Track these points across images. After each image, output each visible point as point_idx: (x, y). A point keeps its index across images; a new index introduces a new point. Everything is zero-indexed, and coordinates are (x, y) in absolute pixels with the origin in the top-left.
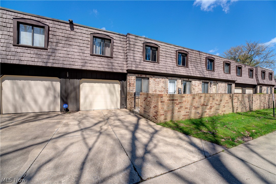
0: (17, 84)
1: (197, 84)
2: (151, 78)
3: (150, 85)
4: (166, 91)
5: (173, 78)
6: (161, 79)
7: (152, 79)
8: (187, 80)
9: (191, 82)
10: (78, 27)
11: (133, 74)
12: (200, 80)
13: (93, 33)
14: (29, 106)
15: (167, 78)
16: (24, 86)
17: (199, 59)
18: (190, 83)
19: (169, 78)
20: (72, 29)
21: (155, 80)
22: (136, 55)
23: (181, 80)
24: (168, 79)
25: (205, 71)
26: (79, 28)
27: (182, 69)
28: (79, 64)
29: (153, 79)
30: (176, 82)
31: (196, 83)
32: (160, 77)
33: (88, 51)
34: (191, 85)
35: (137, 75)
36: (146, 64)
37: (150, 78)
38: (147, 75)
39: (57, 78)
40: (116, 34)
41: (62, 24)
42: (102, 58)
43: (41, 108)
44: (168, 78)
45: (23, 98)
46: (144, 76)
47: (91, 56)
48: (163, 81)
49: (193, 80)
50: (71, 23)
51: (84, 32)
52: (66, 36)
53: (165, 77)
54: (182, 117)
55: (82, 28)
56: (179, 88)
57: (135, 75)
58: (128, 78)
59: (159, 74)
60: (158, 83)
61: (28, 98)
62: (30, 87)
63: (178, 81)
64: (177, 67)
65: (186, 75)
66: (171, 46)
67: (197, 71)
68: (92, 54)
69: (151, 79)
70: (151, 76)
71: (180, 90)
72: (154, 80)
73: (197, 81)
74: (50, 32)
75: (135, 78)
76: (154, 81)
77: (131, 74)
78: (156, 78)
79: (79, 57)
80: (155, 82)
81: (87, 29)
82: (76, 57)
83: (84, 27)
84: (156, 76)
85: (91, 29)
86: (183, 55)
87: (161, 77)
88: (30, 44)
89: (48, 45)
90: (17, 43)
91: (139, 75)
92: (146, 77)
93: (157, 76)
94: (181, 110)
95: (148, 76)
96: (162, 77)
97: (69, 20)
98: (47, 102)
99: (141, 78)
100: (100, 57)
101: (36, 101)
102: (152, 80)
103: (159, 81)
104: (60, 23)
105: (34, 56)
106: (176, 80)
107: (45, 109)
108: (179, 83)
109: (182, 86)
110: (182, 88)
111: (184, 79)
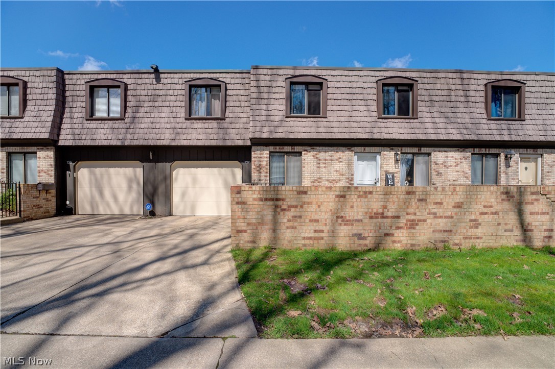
0: (94, 174)
1: (451, 161)
2: (305, 152)
3: (304, 167)
4: (347, 180)
5: (367, 149)
6: (333, 152)
7: (309, 154)
8: (415, 150)
9: (429, 154)
10: (166, 75)
11: (264, 146)
12: (462, 150)
13: (191, 79)
14: (108, 205)
15: (349, 149)
16: (102, 175)
17: (461, 93)
18: (427, 158)
19: (356, 149)
20: (158, 79)
21: (317, 156)
22: (271, 107)
23: (393, 153)
24: (352, 151)
25: (484, 121)
26: (169, 75)
27: (396, 125)
28: (167, 136)
29: (313, 153)
30: (378, 157)
31: (447, 157)
32: (330, 148)
33: (182, 113)
34: (428, 164)
35: (272, 148)
36: (291, 124)
37: (303, 153)
38: (296, 147)
39: (138, 163)
40: (231, 73)
41: (144, 76)
42: (204, 121)
43: (121, 210)
44: (353, 149)
45: (101, 194)
46: (288, 149)
47: (187, 121)
48: (340, 158)
49: (436, 149)
50: (156, 71)
51: (176, 81)
52: (150, 93)
53: (344, 149)
54: (303, 242)
55: (172, 75)
56: (387, 173)
57: (268, 148)
58: (253, 155)
59: (327, 142)
60: (324, 162)
61: (107, 194)
62: (110, 178)
63: (385, 154)
64: (381, 120)
65: (407, 140)
66: (361, 73)
67: (449, 126)
68: (188, 117)
69: (305, 154)
70: (306, 149)
71: (390, 176)
72: (314, 156)
73: (451, 151)
74: (129, 93)
75: (267, 154)
76: (313, 158)
77: (259, 147)
78: (320, 152)
79: (168, 126)
80: (316, 160)
81: (180, 76)
82: (163, 125)
83: (176, 73)
84: (318, 148)
85: (186, 73)
86: (400, 88)
87: (332, 148)
88: (105, 115)
89: (125, 112)
90: (91, 115)
91: (278, 147)
92: (293, 151)
93: (321, 148)
94: (296, 224)
95: (297, 149)
96: (335, 148)
97: (152, 68)
98: (130, 199)
99: (283, 154)
100: (201, 121)
101: (115, 198)
102: (309, 157)
103: (327, 158)
104: (140, 76)
105: (108, 131)
106: (379, 153)
107: (127, 211)
108: (388, 161)
109: (397, 167)
110: (397, 173)
111: (401, 150)
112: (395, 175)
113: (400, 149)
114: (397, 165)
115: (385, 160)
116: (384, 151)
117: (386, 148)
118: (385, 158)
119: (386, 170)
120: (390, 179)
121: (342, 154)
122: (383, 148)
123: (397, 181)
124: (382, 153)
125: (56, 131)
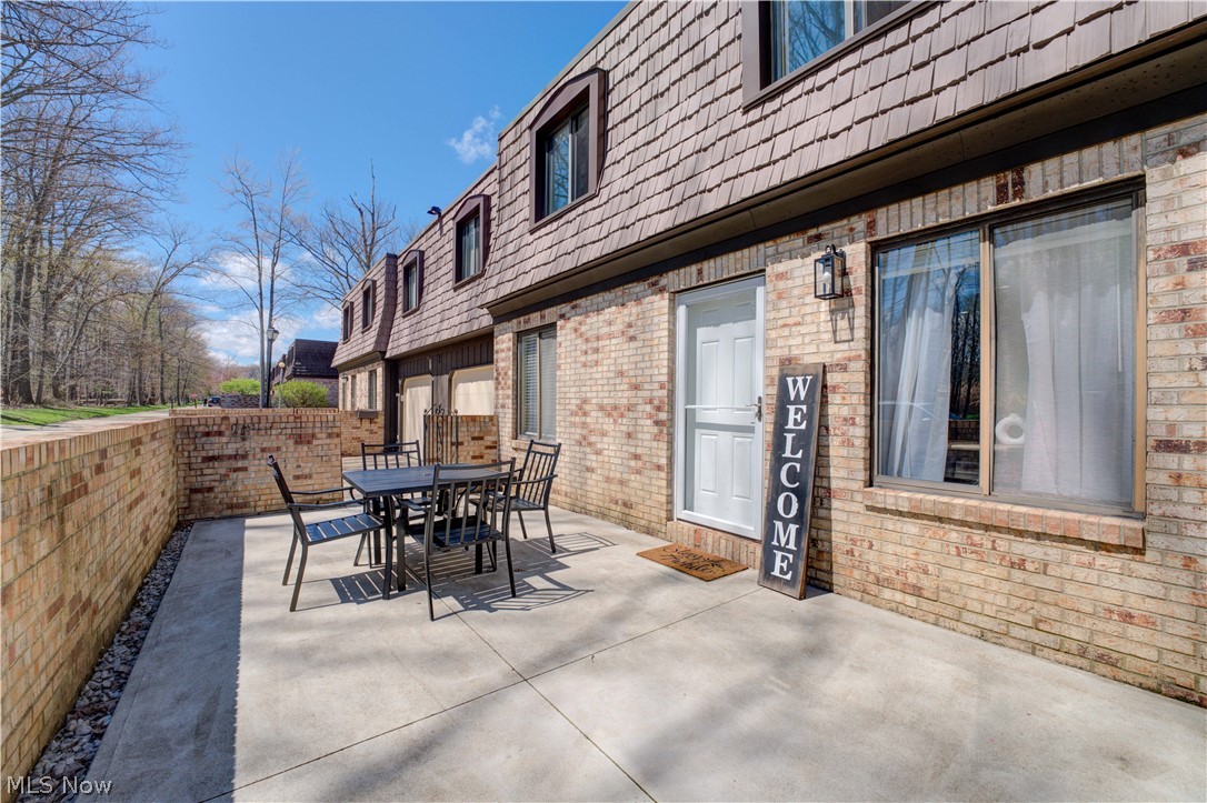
2: (563, 322)
5: (712, 268)
6: (614, 308)
7: (569, 325)
11: (506, 321)
15: (654, 284)
19: (673, 279)
21: (583, 328)
22: (517, 219)
24: (662, 290)
29: (574, 322)
32: (609, 294)
35: (515, 325)
37: (559, 324)
38: (545, 311)
44: (663, 281)
46: (535, 318)
47: (455, 294)
48: (630, 325)
53: (641, 287)
56: (787, 367)
57: (511, 325)
58: (495, 345)
60: (596, 344)
63: (781, 276)
69: (562, 329)
70: (563, 311)
71: (798, 389)
72: (576, 331)
75: (510, 339)
76: (574, 336)
77: (501, 326)
78: (588, 314)
80: (579, 341)
84: (585, 300)
87: (613, 293)
91: (522, 320)
92: (543, 323)
93: (591, 299)
95: (548, 315)
96: (620, 291)
100: (464, 289)
102: (568, 336)
103: (601, 331)
106: (760, 276)
109: (845, 335)
110: (844, 369)
111: (871, 226)
112: (832, 379)
113: (859, 223)
114: (843, 324)
115: (784, 304)
116: (777, 257)
117: (786, 243)
118: (780, 297)
119: (785, 352)
120: (797, 401)
121: (634, 310)
122: (768, 248)
123: (845, 412)
124: (768, 270)
125: (384, 339)
